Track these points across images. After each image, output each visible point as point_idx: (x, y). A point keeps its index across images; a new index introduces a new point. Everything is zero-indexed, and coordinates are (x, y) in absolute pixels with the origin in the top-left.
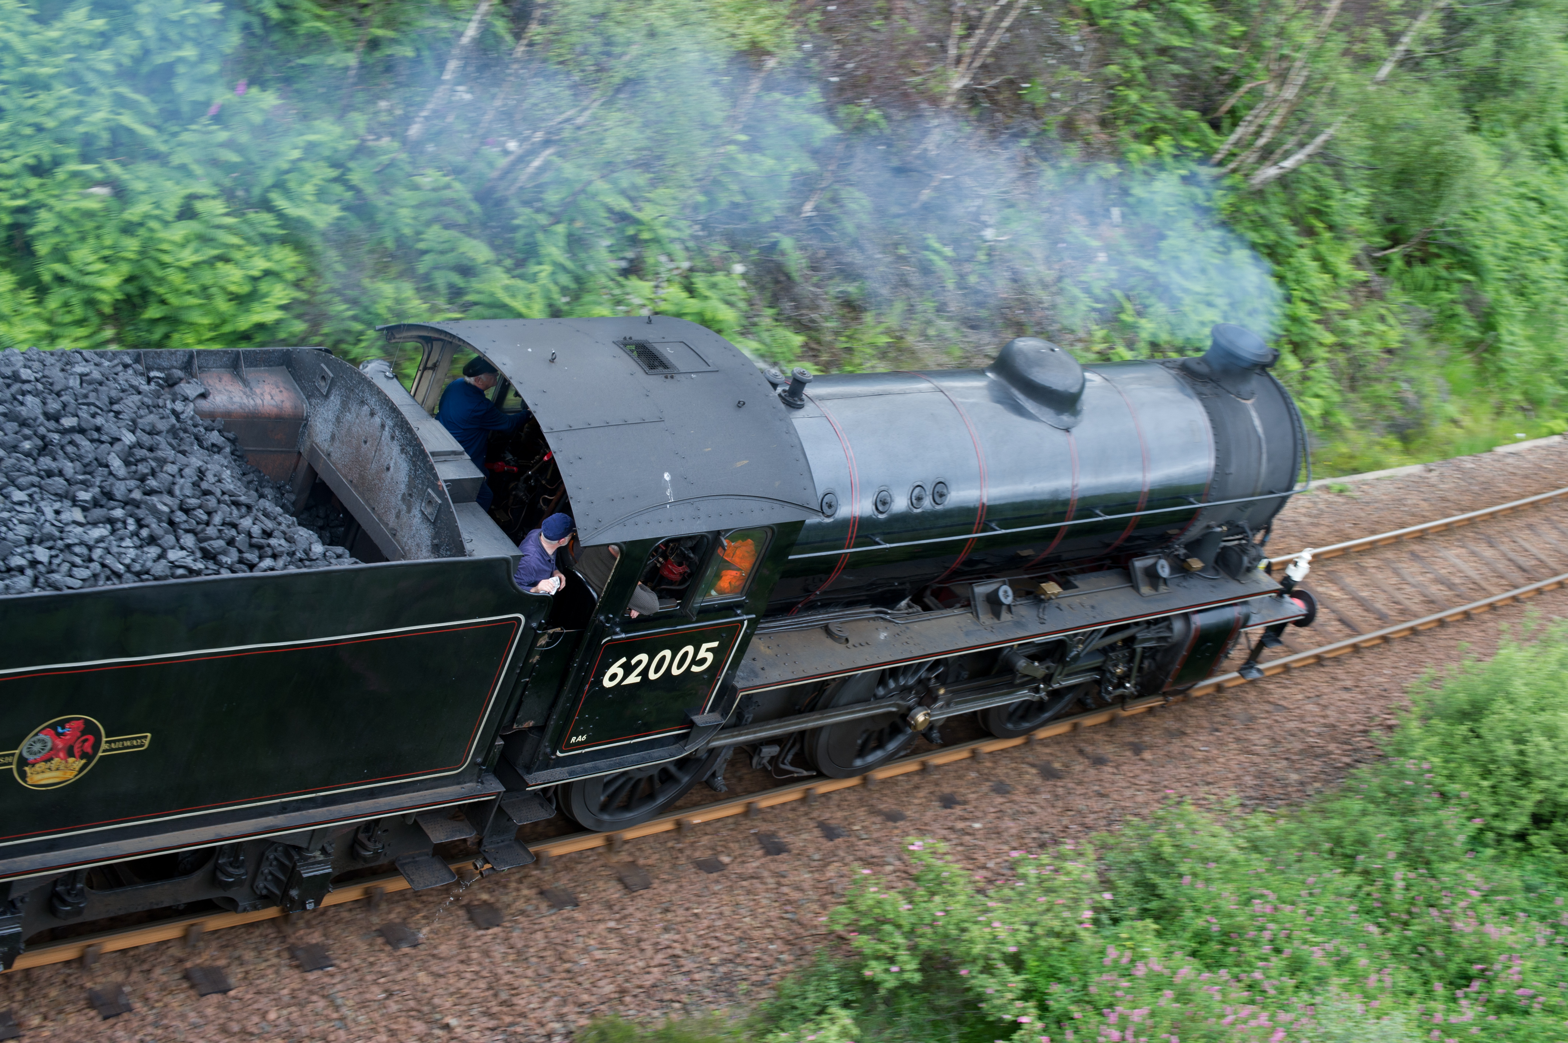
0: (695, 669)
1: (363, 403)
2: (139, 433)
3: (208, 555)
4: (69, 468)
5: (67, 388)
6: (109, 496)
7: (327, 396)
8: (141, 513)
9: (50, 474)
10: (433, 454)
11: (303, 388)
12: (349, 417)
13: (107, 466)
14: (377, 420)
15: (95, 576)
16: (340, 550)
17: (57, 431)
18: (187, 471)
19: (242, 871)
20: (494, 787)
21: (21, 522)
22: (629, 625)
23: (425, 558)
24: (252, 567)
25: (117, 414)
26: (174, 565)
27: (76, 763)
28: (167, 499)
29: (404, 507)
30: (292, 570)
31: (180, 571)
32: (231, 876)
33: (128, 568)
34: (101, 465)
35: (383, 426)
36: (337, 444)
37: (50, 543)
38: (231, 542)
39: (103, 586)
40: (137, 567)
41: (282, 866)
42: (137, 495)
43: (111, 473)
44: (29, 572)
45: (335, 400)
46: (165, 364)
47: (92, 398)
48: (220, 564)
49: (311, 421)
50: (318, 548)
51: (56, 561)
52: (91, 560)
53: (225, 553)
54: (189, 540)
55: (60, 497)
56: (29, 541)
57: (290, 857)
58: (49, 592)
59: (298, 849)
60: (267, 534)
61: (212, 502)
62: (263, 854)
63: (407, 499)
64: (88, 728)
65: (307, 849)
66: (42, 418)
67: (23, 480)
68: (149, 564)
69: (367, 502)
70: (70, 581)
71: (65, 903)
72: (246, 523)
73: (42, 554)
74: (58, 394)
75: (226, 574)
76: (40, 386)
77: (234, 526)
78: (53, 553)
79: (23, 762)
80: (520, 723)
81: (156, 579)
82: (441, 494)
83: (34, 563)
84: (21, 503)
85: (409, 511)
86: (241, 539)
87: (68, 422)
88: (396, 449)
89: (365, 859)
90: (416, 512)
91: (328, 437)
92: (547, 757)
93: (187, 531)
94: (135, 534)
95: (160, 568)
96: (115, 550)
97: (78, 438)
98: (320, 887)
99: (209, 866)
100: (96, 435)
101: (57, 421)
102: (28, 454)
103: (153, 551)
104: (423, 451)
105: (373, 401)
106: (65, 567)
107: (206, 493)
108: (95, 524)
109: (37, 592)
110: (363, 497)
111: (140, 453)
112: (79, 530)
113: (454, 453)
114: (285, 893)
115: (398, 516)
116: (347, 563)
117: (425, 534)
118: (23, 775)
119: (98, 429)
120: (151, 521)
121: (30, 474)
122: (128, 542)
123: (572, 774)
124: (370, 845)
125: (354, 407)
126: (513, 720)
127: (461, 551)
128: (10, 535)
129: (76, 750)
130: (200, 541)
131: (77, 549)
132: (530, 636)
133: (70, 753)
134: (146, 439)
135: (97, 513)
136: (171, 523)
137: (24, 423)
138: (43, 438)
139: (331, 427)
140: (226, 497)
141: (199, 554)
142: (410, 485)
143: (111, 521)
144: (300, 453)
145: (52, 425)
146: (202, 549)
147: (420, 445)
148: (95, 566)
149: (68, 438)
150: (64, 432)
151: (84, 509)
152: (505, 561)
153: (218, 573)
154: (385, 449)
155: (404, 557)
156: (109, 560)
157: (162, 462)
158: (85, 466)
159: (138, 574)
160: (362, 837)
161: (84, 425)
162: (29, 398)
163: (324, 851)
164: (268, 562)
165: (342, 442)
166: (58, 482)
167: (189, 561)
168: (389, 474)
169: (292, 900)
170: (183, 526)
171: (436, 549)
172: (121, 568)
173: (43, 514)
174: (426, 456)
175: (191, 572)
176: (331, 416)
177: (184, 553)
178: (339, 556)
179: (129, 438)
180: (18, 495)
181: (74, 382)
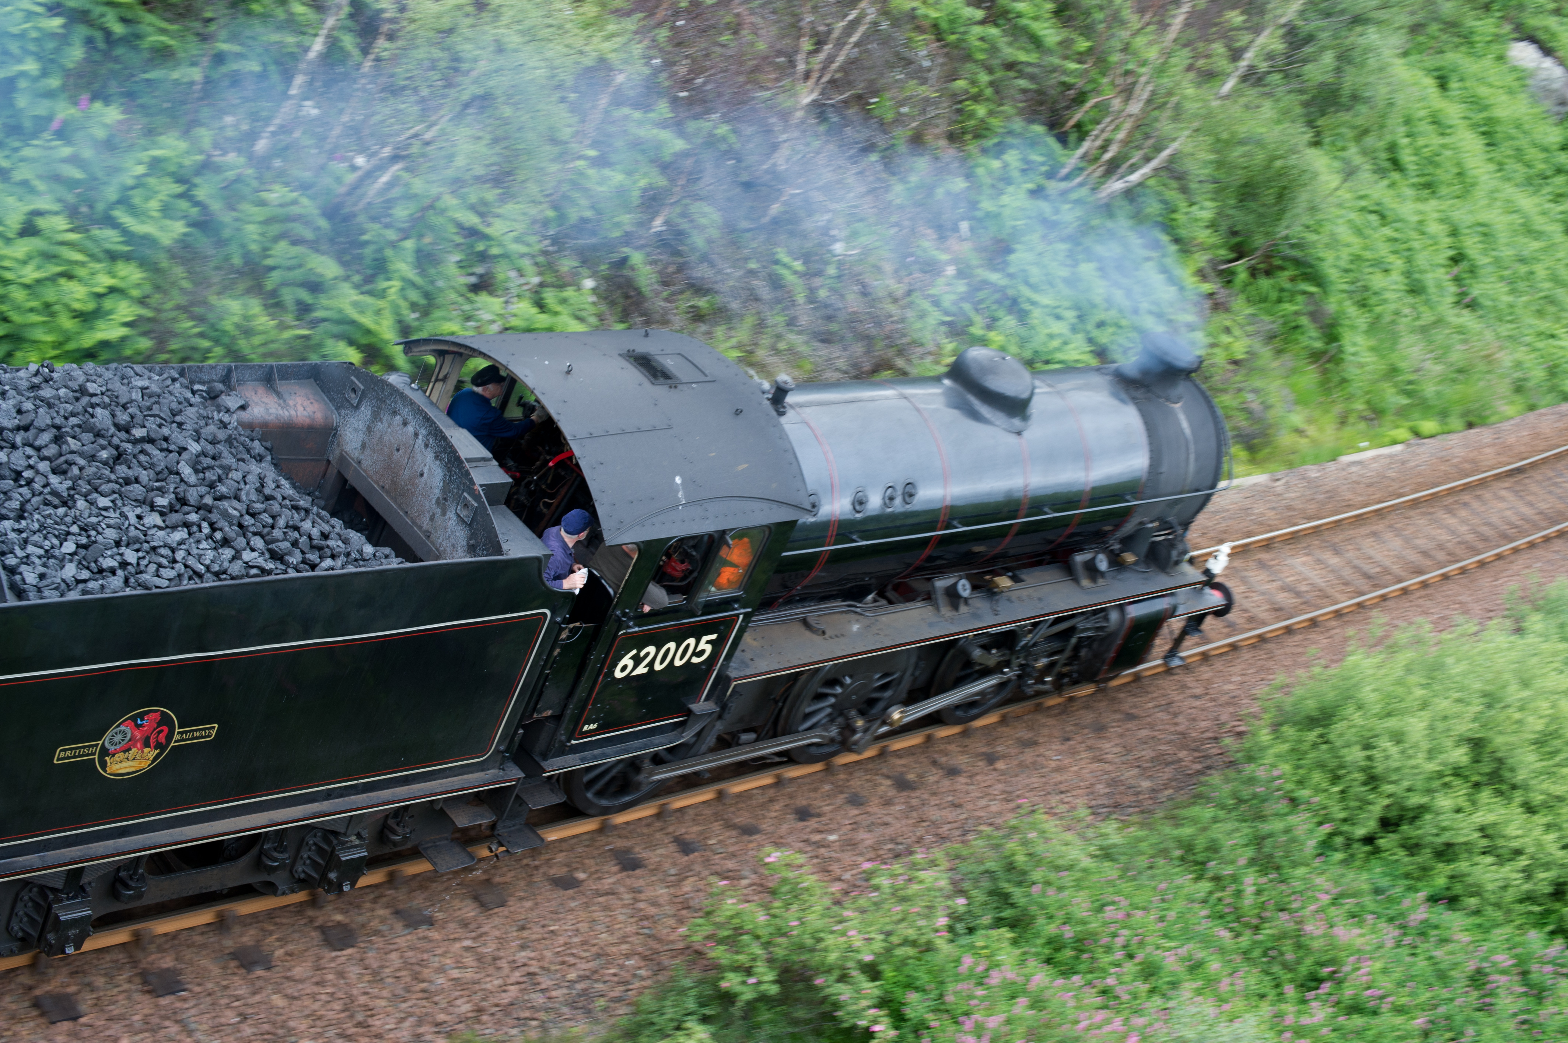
0: (695, 660)
1: (395, 413)
2: (202, 441)
3: (275, 556)
4: (144, 476)
5: (132, 401)
6: (183, 501)
7: (357, 407)
8: (214, 517)
9: (127, 482)
10: (469, 460)
11: (332, 400)
12: (380, 426)
13: (178, 473)
14: (410, 429)
15: (180, 576)
16: (387, 550)
17: (129, 441)
18: (250, 478)
19: (286, 856)
20: (515, 773)
21: (109, 526)
22: (642, 619)
23: (461, 557)
24: (313, 567)
25: (180, 425)
26: (248, 566)
27: (151, 753)
28: (235, 503)
29: (439, 511)
30: (351, 569)
31: (254, 571)
32: (275, 860)
33: (208, 568)
34: (171, 472)
35: (416, 435)
36: (368, 452)
37: (137, 546)
38: (295, 544)
39: (187, 585)
40: (216, 568)
41: (320, 851)
42: (208, 500)
43: (182, 480)
44: (120, 572)
45: (366, 411)
46: (206, 378)
47: (156, 410)
48: (288, 565)
49: (341, 431)
50: (369, 549)
51: (144, 563)
52: (175, 561)
53: (289, 554)
54: (258, 542)
55: (141, 502)
56: (118, 544)
57: (329, 843)
58: (139, 591)
59: (335, 833)
60: (325, 536)
61: (276, 507)
62: (303, 839)
63: (442, 502)
64: (165, 720)
65: (345, 834)
66: (112, 430)
67: (105, 488)
68: (226, 564)
69: (400, 506)
70: (157, 581)
71: (128, 887)
72: (307, 525)
73: (131, 556)
74: (125, 407)
75: (292, 574)
76: (107, 400)
77: (296, 528)
78: (140, 554)
79: (104, 752)
80: (540, 712)
81: (233, 578)
82: (477, 498)
83: (124, 565)
84: (106, 509)
85: (444, 514)
86: (303, 540)
87: (138, 433)
88: (429, 456)
89: (395, 844)
90: (451, 514)
91: (359, 445)
92: (563, 744)
93: (255, 534)
94: (210, 537)
95: (236, 568)
96: (195, 551)
97: (148, 447)
98: (356, 869)
99: (255, 851)
100: (165, 445)
101: (128, 431)
102: (105, 463)
103: (228, 553)
104: (458, 458)
105: (405, 412)
106: (152, 568)
107: (268, 498)
108: (174, 528)
109: (128, 592)
110: (395, 502)
111: (207, 461)
112: (161, 533)
113: (484, 459)
114: (324, 877)
115: (432, 519)
116: (395, 563)
117: (461, 535)
118: (104, 765)
119: (166, 439)
120: (222, 523)
121: (110, 481)
122: (204, 545)
123: (583, 760)
124: (399, 830)
125: (386, 418)
126: (534, 709)
127: (499, 550)
128: (99, 538)
129: (152, 741)
130: (267, 543)
131: (163, 551)
132: (555, 629)
133: (147, 744)
134: (209, 447)
135: (174, 518)
136: (240, 526)
137: (98, 435)
138: (117, 448)
139: (361, 436)
140: (287, 502)
141: (267, 556)
142: (445, 490)
143: (187, 525)
144: (329, 462)
145: (123, 435)
146: (270, 550)
147: (455, 452)
148: (179, 567)
149: (139, 447)
150: (136, 442)
151: (162, 514)
152: (538, 559)
153: (286, 572)
154: (419, 457)
155: (437, 558)
156: (191, 562)
157: (227, 469)
158: (158, 474)
159: (217, 574)
160: (391, 822)
161: (153, 435)
162: (99, 411)
163: (359, 836)
164: (328, 562)
165: (374, 451)
166: (137, 490)
167: (261, 561)
168: (423, 480)
169: (330, 882)
170: (252, 529)
171: (472, 549)
172: (201, 568)
173: (127, 518)
174: (461, 462)
175: (264, 571)
176: (361, 425)
177: (256, 554)
178: (387, 557)
179: (194, 447)
180: (103, 502)
181: (136, 395)
